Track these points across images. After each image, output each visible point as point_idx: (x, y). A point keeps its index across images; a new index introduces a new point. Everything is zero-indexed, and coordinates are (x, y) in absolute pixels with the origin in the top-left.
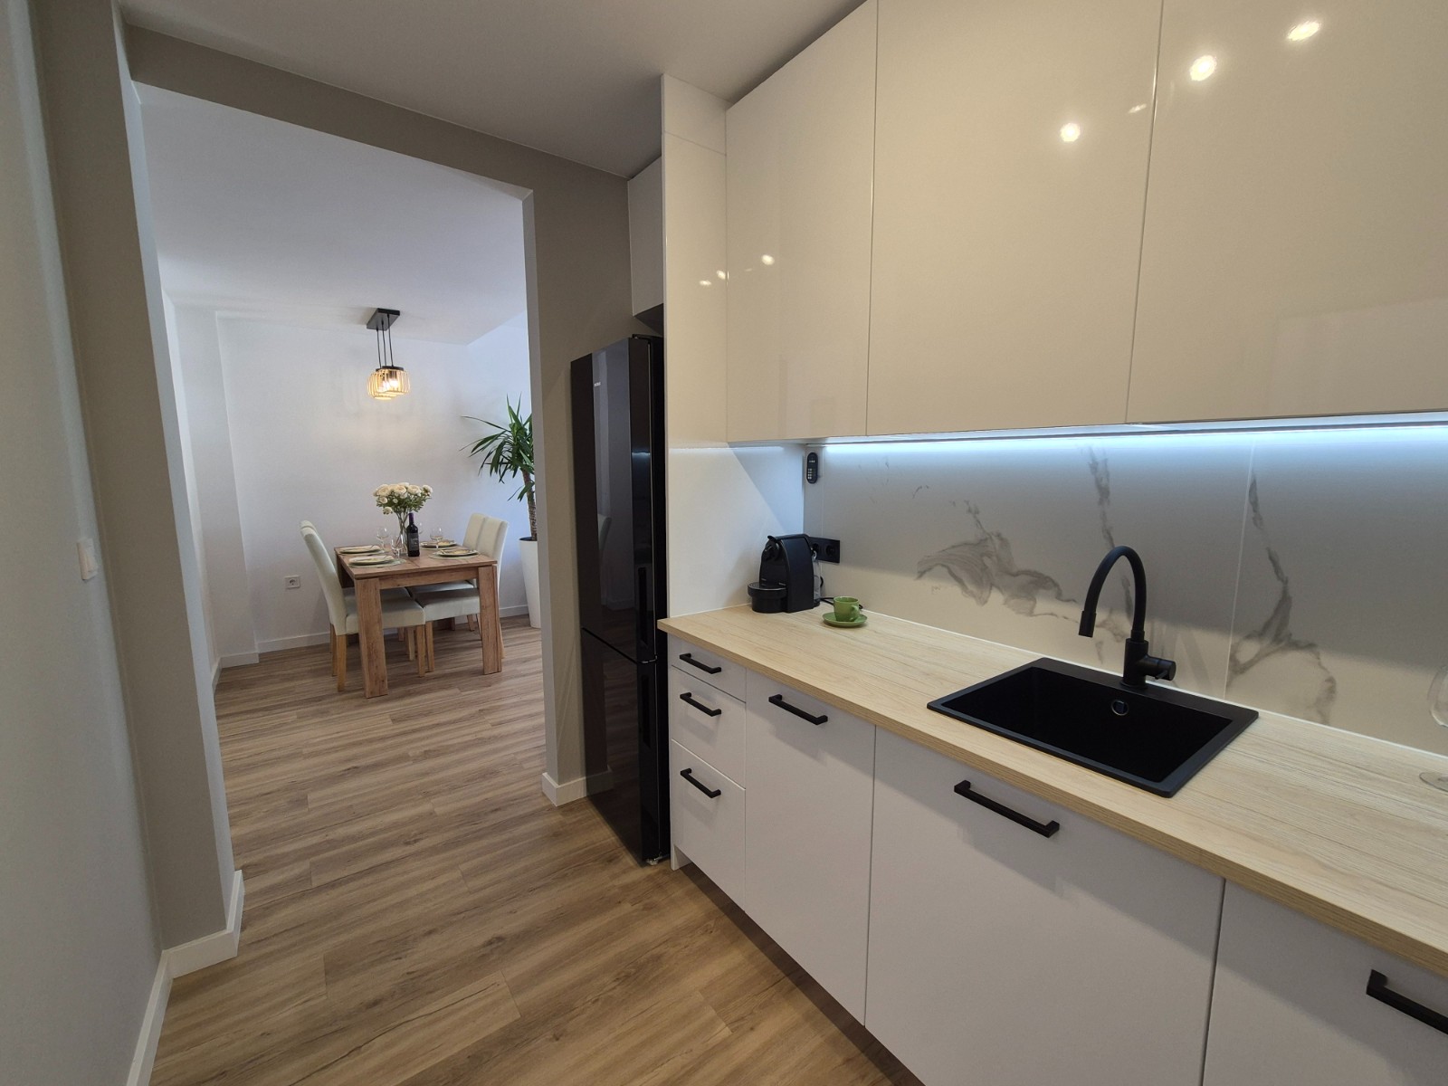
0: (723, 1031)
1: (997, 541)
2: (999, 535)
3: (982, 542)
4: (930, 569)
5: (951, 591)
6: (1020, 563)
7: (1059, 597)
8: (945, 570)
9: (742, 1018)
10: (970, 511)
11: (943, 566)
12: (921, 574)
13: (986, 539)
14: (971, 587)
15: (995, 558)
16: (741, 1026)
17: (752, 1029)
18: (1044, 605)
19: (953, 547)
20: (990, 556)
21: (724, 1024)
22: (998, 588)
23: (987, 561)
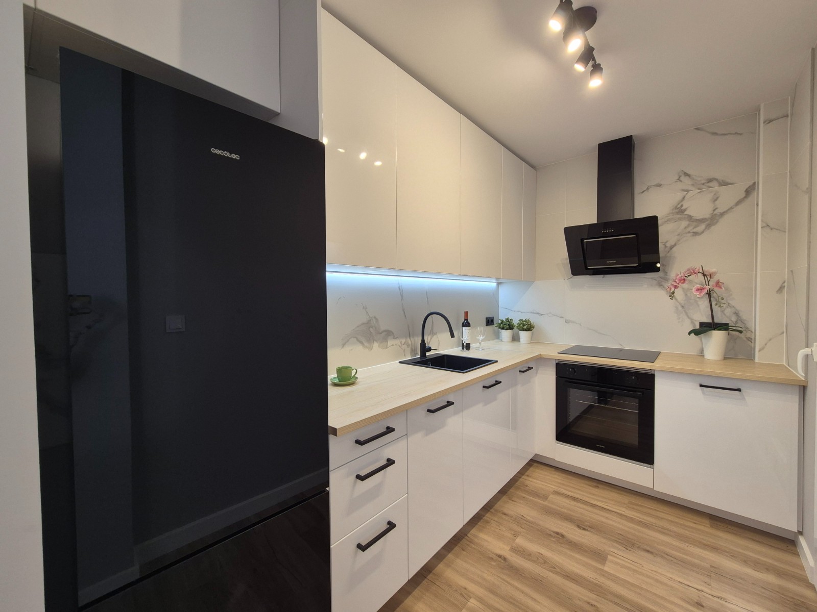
0: (473, 603)
1: (374, 320)
2: (375, 317)
3: (369, 322)
4: (348, 341)
5: (359, 348)
6: (383, 328)
7: (394, 338)
8: (355, 339)
9: (461, 594)
10: (364, 308)
11: (354, 337)
12: (343, 345)
13: (370, 320)
14: (366, 344)
15: (374, 328)
16: (465, 594)
17: (465, 589)
18: (391, 342)
19: (358, 326)
20: (372, 328)
21: (468, 603)
22: (376, 341)
23: (371, 329)
